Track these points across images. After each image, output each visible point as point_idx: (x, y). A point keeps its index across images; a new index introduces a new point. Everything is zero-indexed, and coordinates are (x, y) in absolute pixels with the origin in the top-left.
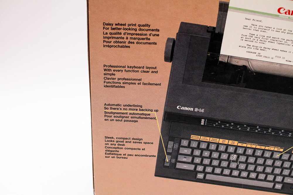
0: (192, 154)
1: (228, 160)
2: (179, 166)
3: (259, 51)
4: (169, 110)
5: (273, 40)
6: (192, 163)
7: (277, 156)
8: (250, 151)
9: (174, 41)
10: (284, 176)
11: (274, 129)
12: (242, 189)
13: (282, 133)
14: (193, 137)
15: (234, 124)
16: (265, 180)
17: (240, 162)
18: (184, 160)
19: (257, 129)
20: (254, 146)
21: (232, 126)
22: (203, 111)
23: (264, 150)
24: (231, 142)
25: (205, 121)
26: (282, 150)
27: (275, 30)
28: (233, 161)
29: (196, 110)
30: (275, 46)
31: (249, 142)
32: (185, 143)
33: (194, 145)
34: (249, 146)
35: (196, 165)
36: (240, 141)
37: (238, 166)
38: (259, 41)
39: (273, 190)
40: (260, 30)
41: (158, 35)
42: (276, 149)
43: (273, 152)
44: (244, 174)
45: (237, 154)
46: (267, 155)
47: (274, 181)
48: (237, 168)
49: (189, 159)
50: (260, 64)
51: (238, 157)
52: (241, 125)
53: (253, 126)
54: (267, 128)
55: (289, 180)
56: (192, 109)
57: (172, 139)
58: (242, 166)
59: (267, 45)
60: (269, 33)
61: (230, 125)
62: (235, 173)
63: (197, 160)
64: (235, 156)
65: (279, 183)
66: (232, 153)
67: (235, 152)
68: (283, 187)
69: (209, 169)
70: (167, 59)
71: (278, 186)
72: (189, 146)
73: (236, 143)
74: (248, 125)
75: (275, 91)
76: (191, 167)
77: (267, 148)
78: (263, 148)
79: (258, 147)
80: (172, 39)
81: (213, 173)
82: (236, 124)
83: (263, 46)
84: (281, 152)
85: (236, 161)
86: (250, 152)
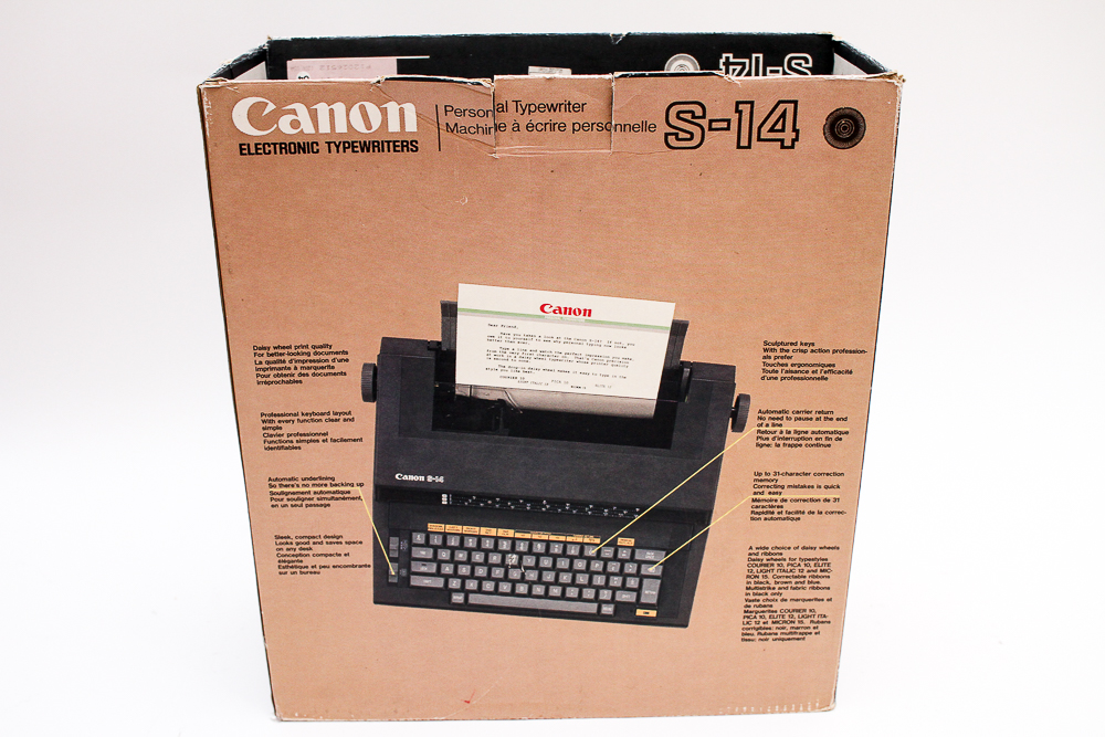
0: (435, 559)
1: (503, 564)
2: (416, 581)
3: (521, 374)
4: (382, 482)
5: (542, 355)
6: (438, 574)
7: (592, 552)
8: (539, 545)
9: (375, 369)
10: (614, 590)
11: (574, 504)
12: (541, 619)
13: (590, 510)
14: (432, 527)
15: (501, 499)
16: (580, 598)
17: (526, 568)
18: (424, 569)
19: (544, 506)
20: (545, 537)
21: (498, 503)
22: (441, 480)
23: (565, 544)
24: (501, 532)
25: (448, 498)
26: (598, 541)
27: (542, 339)
28: (513, 567)
29: (430, 479)
30: (548, 364)
31: (535, 529)
32: (419, 538)
33: (437, 540)
34: (535, 536)
35: (447, 577)
36: (517, 528)
37: (523, 575)
38: (518, 359)
39: (598, 617)
40: (516, 341)
41: (347, 360)
42: (587, 540)
43: (582, 546)
44: (539, 590)
45: (517, 553)
46: (573, 551)
47: (596, 599)
48: (523, 580)
49: (433, 568)
50: (527, 395)
51: (520, 559)
52: (515, 500)
53: (536, 502)
54: (562, 503)
55: (624, 596)
56: (422, 478)
57: (394, 532)
58: (532, 576)
59: (533, 363)
60: (532, 345)
61: (495, 502)
62: (522, 589)
63: (447, 569)
64: (515, 556)
65: (606, 602)
66: (508, 552)
67: (513, 550)
68: (615, 611)
69: (471, 585)
70: (366, 398)
71: (608, 609)
72: (427, 544)
73: (511, 533)
74: (527, 500)
75: (561, 439)
76: (439, 583)
77: (569, 539)
78: (562, 538)
79: (553, 538)
80: (371, 365)
81: (480, 590)
82: (505, 499)
83: (527, 365)
84: (598, 545)
85: (519, 566)
86: (539, 548)
